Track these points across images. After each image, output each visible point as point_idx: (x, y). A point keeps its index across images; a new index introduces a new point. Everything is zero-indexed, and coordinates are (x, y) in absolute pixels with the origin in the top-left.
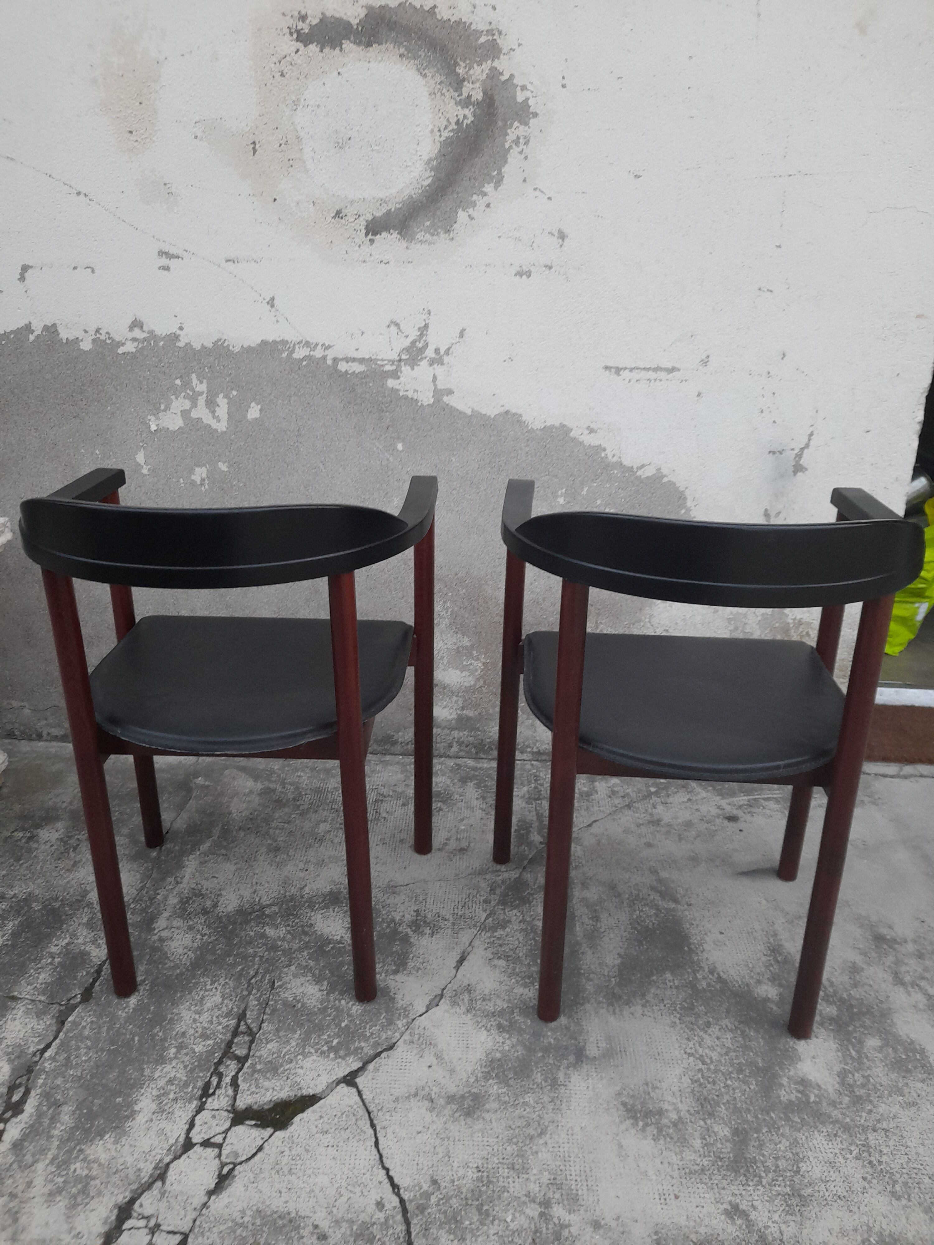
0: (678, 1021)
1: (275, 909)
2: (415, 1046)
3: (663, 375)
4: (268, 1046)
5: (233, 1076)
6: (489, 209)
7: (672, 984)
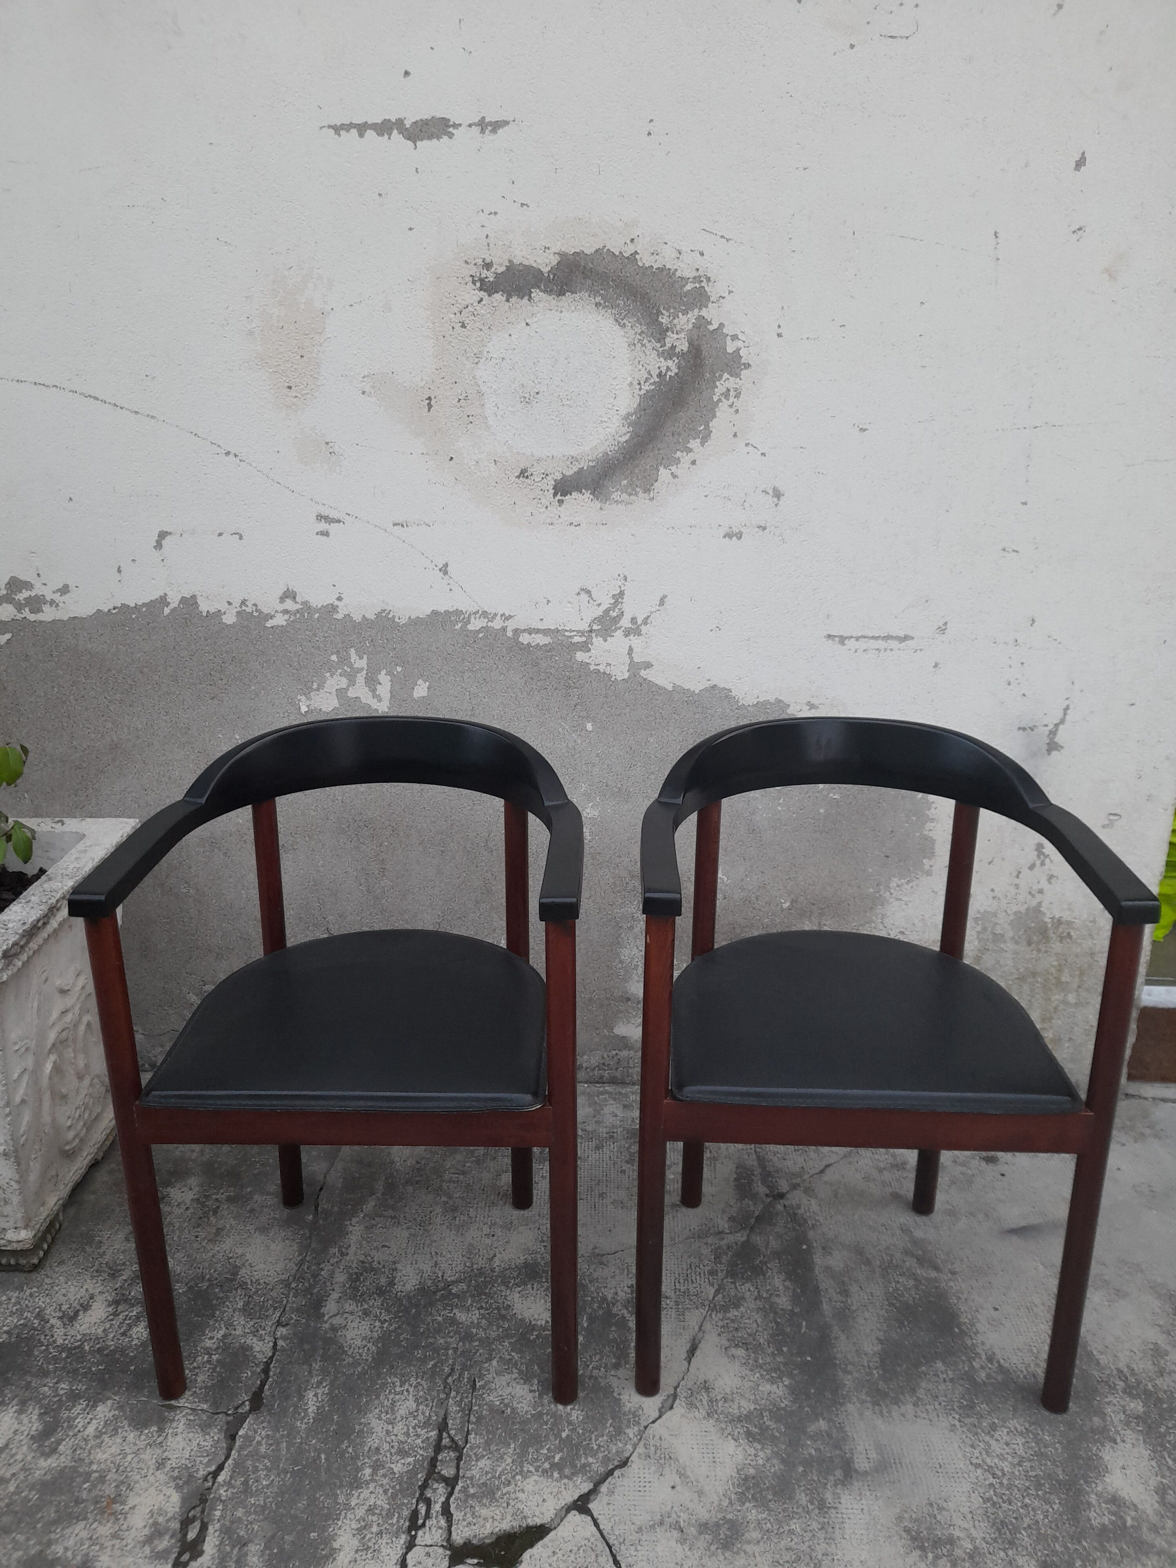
0: (957, 1423)
1: (463, 1286)
2: (653, 1461)
3: (894, 644)
4: (479, 1463)
5: (443, 1503)
6: (694, 467)
7: (945, 1376)
